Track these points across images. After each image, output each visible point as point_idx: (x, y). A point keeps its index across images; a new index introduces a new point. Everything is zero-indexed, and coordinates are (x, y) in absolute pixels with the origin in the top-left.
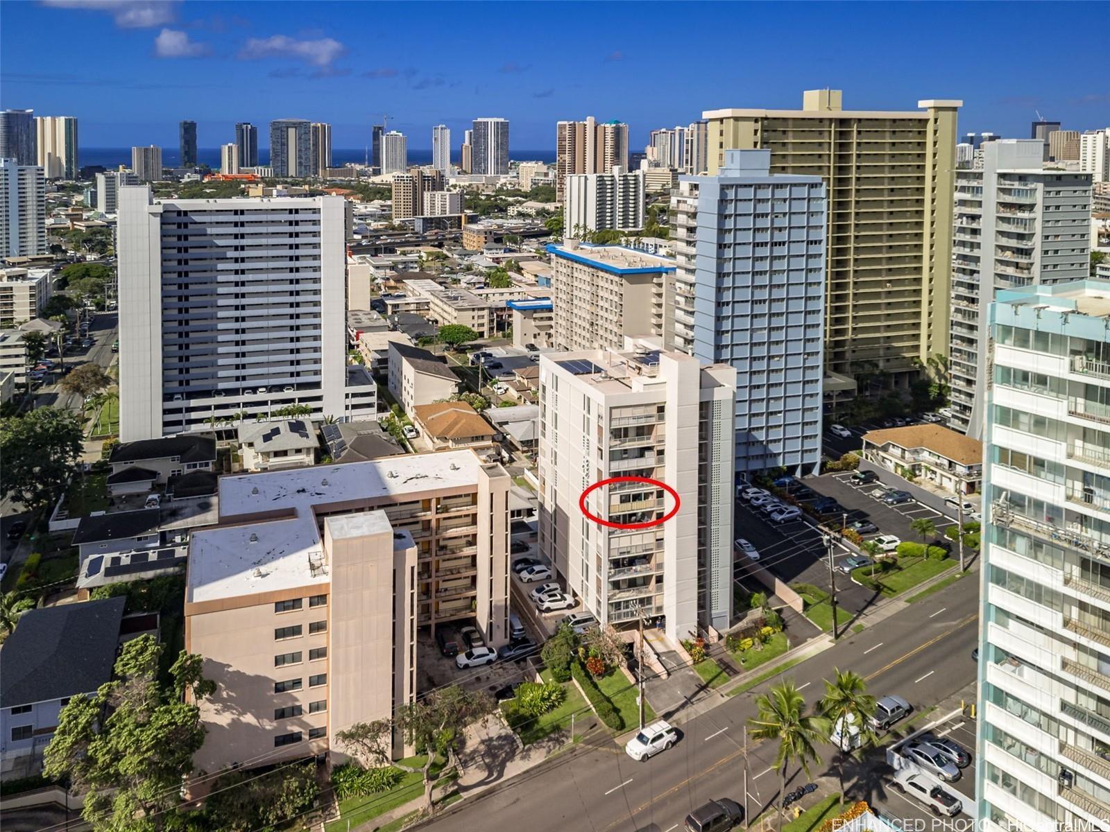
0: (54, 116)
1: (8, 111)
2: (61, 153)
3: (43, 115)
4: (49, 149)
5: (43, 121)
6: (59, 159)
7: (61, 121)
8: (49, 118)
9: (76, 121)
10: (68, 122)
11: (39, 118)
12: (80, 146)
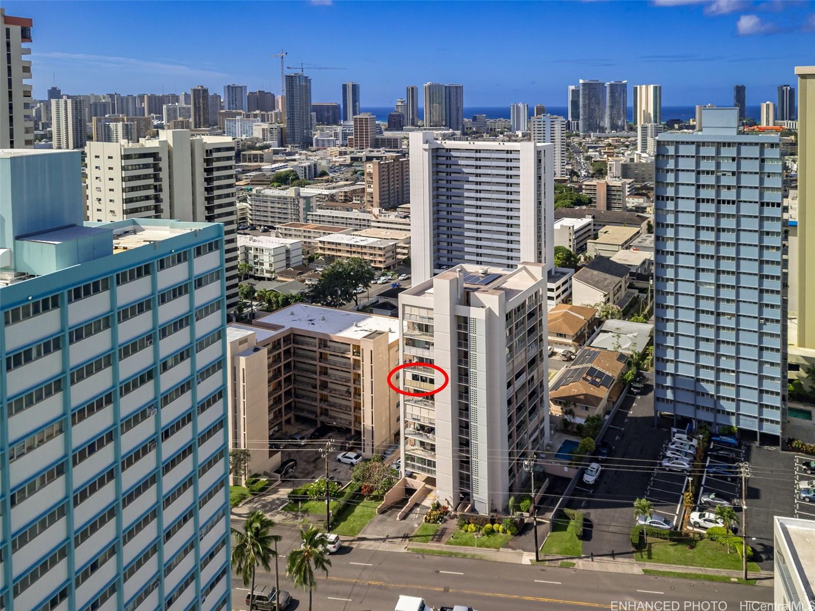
0: (647, 84)
1: (612, 82)
2: (651, 110)
3: (641, 84)
4: (644, 108)
5: (641, 88)
6: (650, 114)
7: (651, 88)
8: (644, 86)
9: (660, 87)
10: (655, 88)
11: (638, 86)
12: (663, 105)
